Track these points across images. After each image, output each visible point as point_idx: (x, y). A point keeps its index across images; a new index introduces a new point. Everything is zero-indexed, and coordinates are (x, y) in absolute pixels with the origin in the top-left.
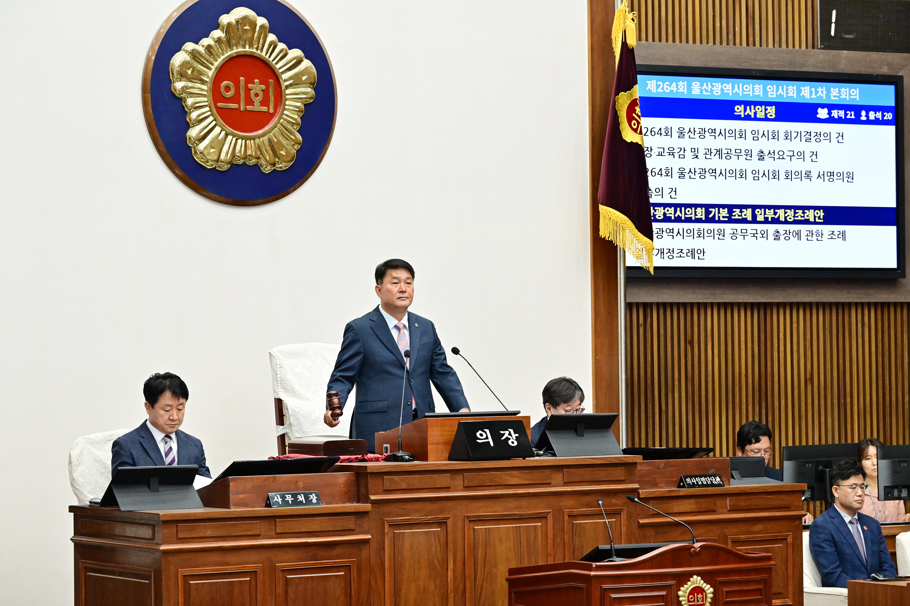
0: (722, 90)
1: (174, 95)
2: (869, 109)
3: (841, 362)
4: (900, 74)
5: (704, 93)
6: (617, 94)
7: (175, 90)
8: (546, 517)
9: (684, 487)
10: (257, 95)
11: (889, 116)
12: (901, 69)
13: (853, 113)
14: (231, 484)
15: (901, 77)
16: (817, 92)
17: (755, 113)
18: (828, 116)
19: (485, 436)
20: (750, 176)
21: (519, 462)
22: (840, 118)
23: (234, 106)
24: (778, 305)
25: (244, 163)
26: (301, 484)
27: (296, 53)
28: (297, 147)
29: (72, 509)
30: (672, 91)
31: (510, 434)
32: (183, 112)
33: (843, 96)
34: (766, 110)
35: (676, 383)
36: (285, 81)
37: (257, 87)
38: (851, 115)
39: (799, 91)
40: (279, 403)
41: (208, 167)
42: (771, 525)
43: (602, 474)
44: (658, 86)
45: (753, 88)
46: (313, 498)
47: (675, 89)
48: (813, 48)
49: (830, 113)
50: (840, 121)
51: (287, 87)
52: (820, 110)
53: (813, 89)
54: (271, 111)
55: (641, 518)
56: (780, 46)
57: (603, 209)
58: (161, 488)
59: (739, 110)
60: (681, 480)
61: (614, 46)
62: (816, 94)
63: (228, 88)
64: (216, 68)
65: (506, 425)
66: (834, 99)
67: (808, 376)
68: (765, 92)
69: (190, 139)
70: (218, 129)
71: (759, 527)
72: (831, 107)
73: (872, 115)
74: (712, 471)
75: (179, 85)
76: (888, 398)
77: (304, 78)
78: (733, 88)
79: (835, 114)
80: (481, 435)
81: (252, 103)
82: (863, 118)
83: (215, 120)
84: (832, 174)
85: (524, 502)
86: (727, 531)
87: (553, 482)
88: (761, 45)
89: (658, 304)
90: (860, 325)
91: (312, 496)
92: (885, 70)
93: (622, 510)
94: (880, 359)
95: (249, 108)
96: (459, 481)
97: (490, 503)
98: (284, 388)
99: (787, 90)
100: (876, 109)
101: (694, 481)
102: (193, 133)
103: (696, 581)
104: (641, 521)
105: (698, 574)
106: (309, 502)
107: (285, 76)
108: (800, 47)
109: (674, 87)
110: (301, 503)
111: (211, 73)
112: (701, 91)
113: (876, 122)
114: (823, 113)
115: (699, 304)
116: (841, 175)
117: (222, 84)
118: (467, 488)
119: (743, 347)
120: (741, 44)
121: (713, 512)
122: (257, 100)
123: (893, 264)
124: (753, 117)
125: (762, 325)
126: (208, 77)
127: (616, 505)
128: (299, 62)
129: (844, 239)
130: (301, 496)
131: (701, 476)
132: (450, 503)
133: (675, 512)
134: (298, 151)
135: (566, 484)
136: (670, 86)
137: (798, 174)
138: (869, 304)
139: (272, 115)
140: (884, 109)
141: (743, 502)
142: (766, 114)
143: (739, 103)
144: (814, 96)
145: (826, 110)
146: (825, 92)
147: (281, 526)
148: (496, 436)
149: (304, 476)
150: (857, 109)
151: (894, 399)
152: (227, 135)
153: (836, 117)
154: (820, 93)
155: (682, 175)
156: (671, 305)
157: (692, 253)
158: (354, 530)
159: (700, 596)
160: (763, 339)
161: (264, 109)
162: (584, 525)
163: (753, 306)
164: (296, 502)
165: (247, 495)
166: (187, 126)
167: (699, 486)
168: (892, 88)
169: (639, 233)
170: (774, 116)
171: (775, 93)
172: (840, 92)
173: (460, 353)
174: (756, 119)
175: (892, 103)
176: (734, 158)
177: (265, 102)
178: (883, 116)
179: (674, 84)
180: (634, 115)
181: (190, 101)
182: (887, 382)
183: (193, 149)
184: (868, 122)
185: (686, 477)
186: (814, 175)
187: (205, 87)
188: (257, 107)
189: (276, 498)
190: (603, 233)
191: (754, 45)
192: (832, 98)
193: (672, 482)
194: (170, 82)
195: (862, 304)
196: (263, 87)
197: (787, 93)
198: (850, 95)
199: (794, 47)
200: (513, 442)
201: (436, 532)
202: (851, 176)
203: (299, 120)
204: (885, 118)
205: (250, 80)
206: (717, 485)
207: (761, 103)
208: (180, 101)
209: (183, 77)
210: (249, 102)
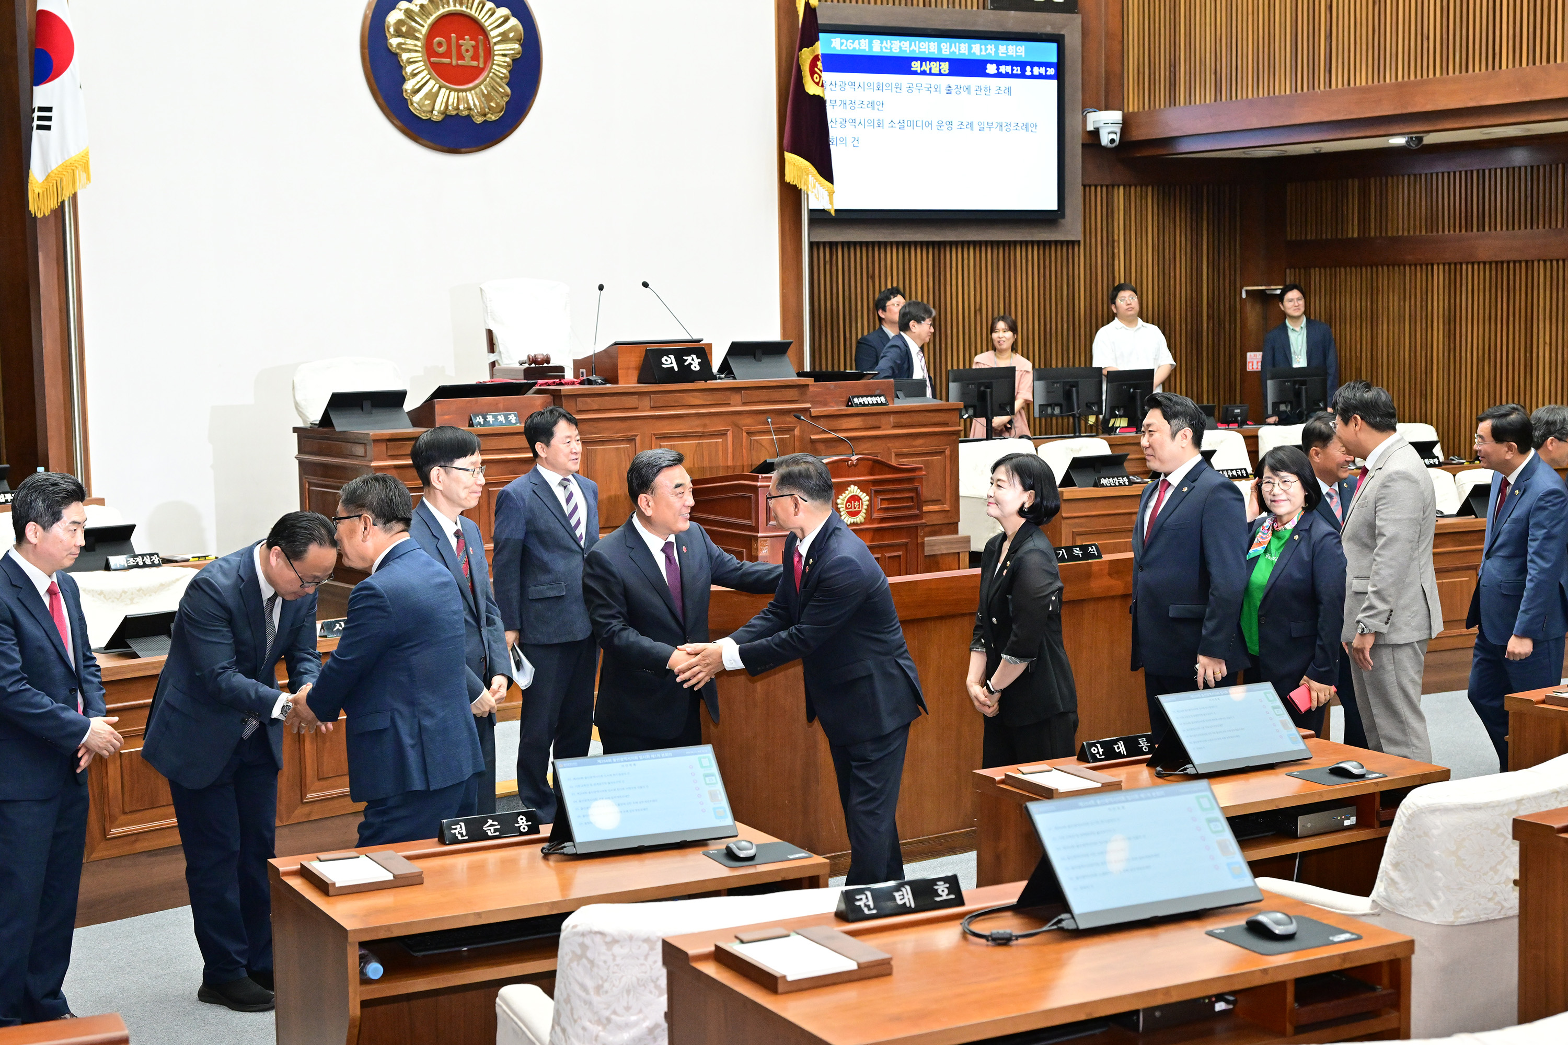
0: (900, 47)
1: (390, 51)
2: (1033, 64)
3: (1007, 294)
4: (1062, 33)
5: (884, 50)
6: (800, 50)
7: (391, 46)
8: (725, 434)
9: (852, 406)
10: (467, 51)
11: (1051, 71)
12: (1062, 28)
13: (1019, 68)
14: (436, 406)
15: (1063, 36)
16: (986, 50)
17: (930, 69)
18: (996, 72)
19: (669, 361)
21: (701, 385)
22: (1007, 73)
23: (447, 61)
24: (951, 244)
25: (457, 114)
26: (501, 406)
27: (504, 11)
28: (506, 99)
29: (295, 430)
30: (854, 48)
31: (693, 360)
32: (401, 68)
33: (1010, 53)
34: (940, 65)
36: (494, 37)
37: (467, 43)
38: (1017, 70)
39: (970, 48)
40: (490, 333)
41: (424, 118)
42: (928, 440)
43: (776, 395)
44: (842, 44)
45: (929, 46)
46: (513, 418)
47: (857, 47)
48: (984, 8)
49: (998, 69)
50: (1007, 75)
51: (495, 44)
52: (989, 66)
53: (983, 47)
54: (481, 66)
55: (814, 434)
56: (954, 7)
57: (789, 156)
58: (374, 411)
59: (916, 66)
60: (849, 400)
61: (797, 5)
62: (985, 51)
63: (440, 45)
64: (429, 25)
65: (689, 352)
66: (1002, 56)
67: (978, 307)
68: (940, 49)
69: (406, 91)
70: (432, 82)
71: (920, 441)
72: (999, 63)
73: (1036, 71)
74: (877, 392)
75: (394, 42)
76: (1048, 327)
77: (511, 35)
78: (910, 46)
79: (1003, 69)
80: (666, 360)
81: (463, 58)
82: (1028, 73)
83: (429, 74)
85: (707, 421)
86: (889, 445)
87: (732, 402)
88: (936, 6)
89: (843, 243)
90: (1024, 261)
91: (511, 416)
92: (1048, 30)
93: (795, 427)
94: (1042, 292)
95: (460, 62)
96: (646, 402)
97: (676, 421)
98: (494, 319)
99: (959, 47)
100: (1040, 65)
101: (861, 400)
102: (409, 86)
103: (854, 490)
104: (813, 437)
105: (855, 483)
106: (508, 422)
107: (493, 34)
108: (972, 8)
109: (856, 45)
110: (501, 423)
111: (424, 30)
112: (881, 48)
113: (1040, 77)
114: (991, 69)
115: (879, 243)
117: (435, 41)
118: (653, 408)
119: (919, 281)
120: (918, 5)
121: (878, 428)
122: (468, 56)
123: (1054, 206)
124: (928, 72)
125: (937, 260)
126: (421, 33)
127: (790, 423)
128: (506, 20)
130: (501, 416)
131: (867, 396)
132: (639, 422)
133: (844, 428)
134: (507, 103)
135: (744, 404)
136: (853, 43)
138: (1033, 242)
139: (482, 70)
140: (1047, 65)
141: (905, 419)
142: (940, 70)
143: (916, 59)
144: (983, 53)
145: (994, 66)
146: (994, 50)
148: (680, 361)
149: (503, 399)
150: (1023, 65)
151: (1054, 327)
152: (440, 88)
153: (1004, 72)
154: (989, 51)
156: (855, 243)
159: (857, 503)
160: (937, 273)
161: (475, 63)
162: (758, 441)
163: (928, 244)
164: (496, 422)
165: (451, 416)
166: (403, 80)
167: (867, 405)
168: (1054, 46)
169: (821, 178)
170: (947, 72)
171: (948, 50)
172: (1007, 49)
173: (649, 286)
174: (931, 74)
175: (1055, 60)
177: (475, 57)
178: (1046, 71)
179: (857, 42)
180: (816, 69)
181: (405, 56)
182: (1048, 312)
183: (409, 101)
184: (1033, 77)
185: (853, 397)
187: (419, 44)
188: (468, 62)
189: (478, 418)
190: (789, 178)
191: (930, 6)
192: (1000, 55)
193: (842, 401)
194: (386, 39)
195: (1027, 243)
196: (473, 43)
197: (959, 50)
198: (1016, 52)
199: (966, 7)
200: (696, 367)
201: (625, 448)
203: (508, 74)
204: (1048, 73)
205: (460, 37)
206: (882, 404)
207: (935, 60)
208: (396, 56)
209: (399, 34)
210: (461, 57)
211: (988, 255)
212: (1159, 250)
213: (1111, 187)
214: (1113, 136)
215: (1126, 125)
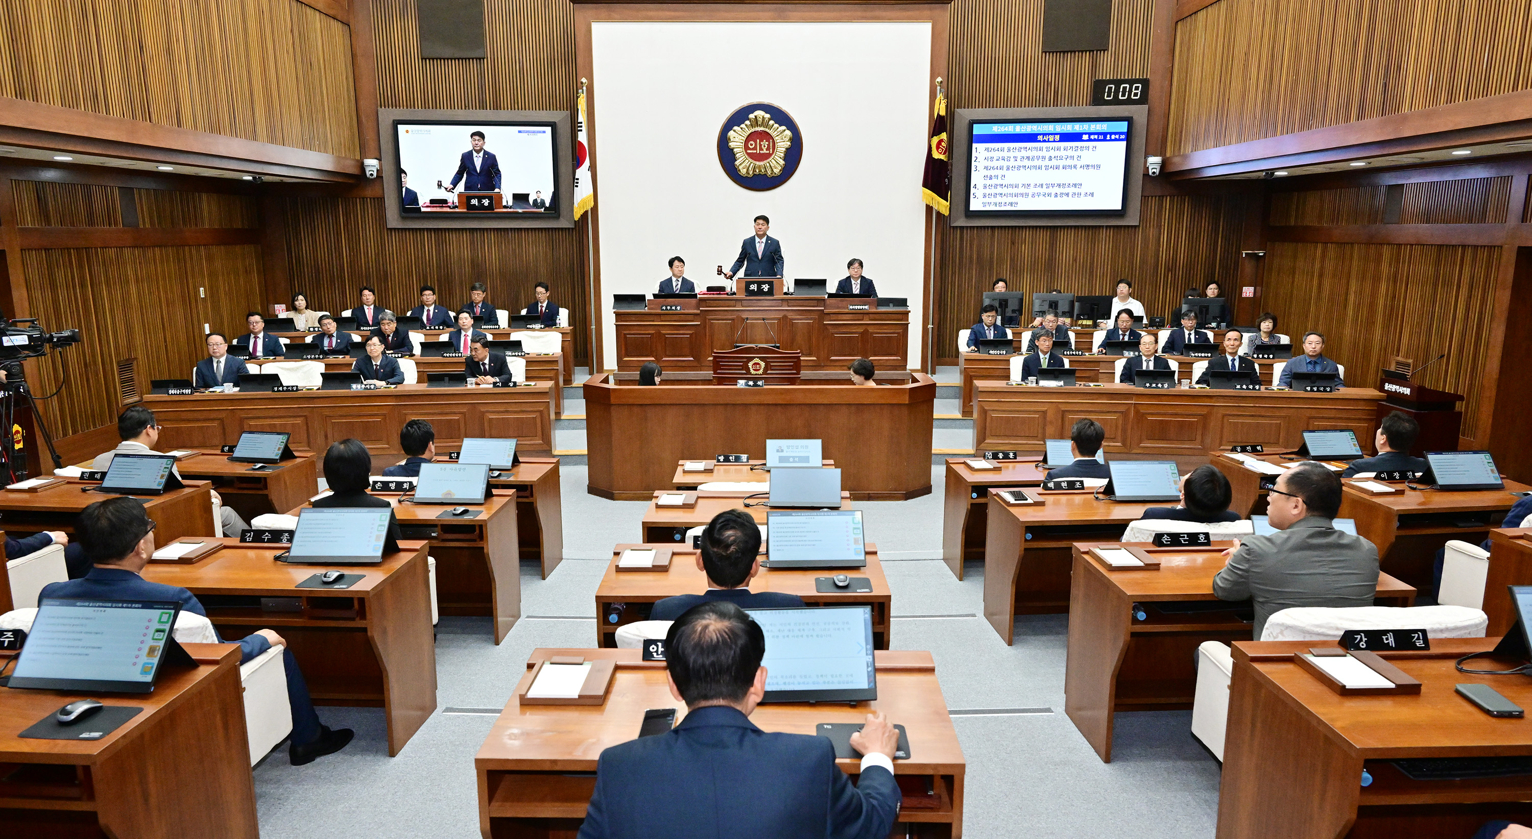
0: (1032, 129)
1: (729, 148)
2: (1111, 134)
5: (1022, 131)
7: (730, 146)
10: (764, 146)
11: (1123, 137)
12: (1133, 113)
15: (1133, 117)
16: (1083, 127)
17: (1049, 139)
19: (754, 287)
20: (1044, 168)
23: (755, 151)
24: (1061, 227)
25: (759, 174)
27: (784, 128)
28: (784, 167)
31: (766, 286)
32: (733, 155)
33: (1097, 128)
34: (1054, 137)
36: (778, 140)
37: (764, 143)
38: (1101, 137)
39: (1073, 127)
41: (745, 176)
45: (1049, 127)
46: (678, 308)
48: (1084, 106)
49: (1089, 137)
50: (1095, 140)
51: (778, 143)
52: (1084, 136)
53: (1080, 126)
54: (771, 152)
56: (1071, 105)
58: (632, 302)
59: (1040, 137)
60: (847, 307)
63: (751, 145)
64: (747, 137)
68: (1055, 128)
69: (736, 165)
70: (747, 161)
72: (1090, 134)
73: (1113, 137)
77: (787, 138)
78: (1037, 128)
79: (1092, 137)
82: (1108, 138)
83: (746, 157)
84: (1088, 166)
85: (769, 313)
87: (783, 305)
88: (1059, 106)
90: (1104, 236)
92: (1124, 114)
93: (816, 318)
95: (761, 152)
96: (740, 304)
97: (752, 313)
100: (1115, 133)
101: (854, 307)
102: (737, 163)
104: (825, 323)
106: (676, 309)
109: (1006, 129)
110: (673, 309)
113: (1116, 140)
114: (1085, 137)
116: (1093, 166)
117: (749, 143)
118: (742, 307)
120: (1048, 106)
121: (861, 320)
122: (764, 149)
123: (1119, 207)
124: (1047, 140)
125: (1051, 235)
126: (743, 140)
127: (813, 316)
128: (785, 132)
129: (1093, 196)
132: (735, 312)
135: (789, 306)
137: (1070, 167)
138: (1110, 226)
139: (771, 154)
140: (1120, 133)
141: (877, 317)
142: (1054, 139)
143: (1040, 134)
144: (1081, 129)
145: (1087, 136)
146: (1087, 127)
147: (663, 318)
150: (1105, 134)
152: (752, 163)
154: (1085, 127)
155: (1008, 169)
157: (1011, 204)
158: (693, 321)
160: (1052, 243)
161: (768, 152)
162: (797, 323)
163: (1046, 227)
164: (671, 309)
166: (735, 160)
167: (857, 309)
168: (1126, 123)
169: (940, 199)
170: (1059, 140)
171: (1060, 129)
172: (1096, 126)
174: (1049, 141)
175: (1126, 130)
176: (1036, 160)
177: (768, 149)
178: (1120, 137)
181: (736, 150)
183: (738, 169)
184: (1111, 140)
186: (1078, 166)
187: (742, 145)
188: (765, 151)
189: (663, 307)
192: (1091, 129)
194: (728, 143)
195: (1106, 226)
196: (767, 143)
197: (1067, 128)
198: (1101, 127)
200: (766, 289)
201: (730, 323)
202: (1099, 167)
203: (785, 155)
205: (761, 141)
207: (1052, 134)
208: (732, 150)
209: (733, 140)
210: (761, 149)
211: (1082, 234)
212: (1190, 232)
213: (1161, 197)
214: (1155, 170)
215: (1163, 165)
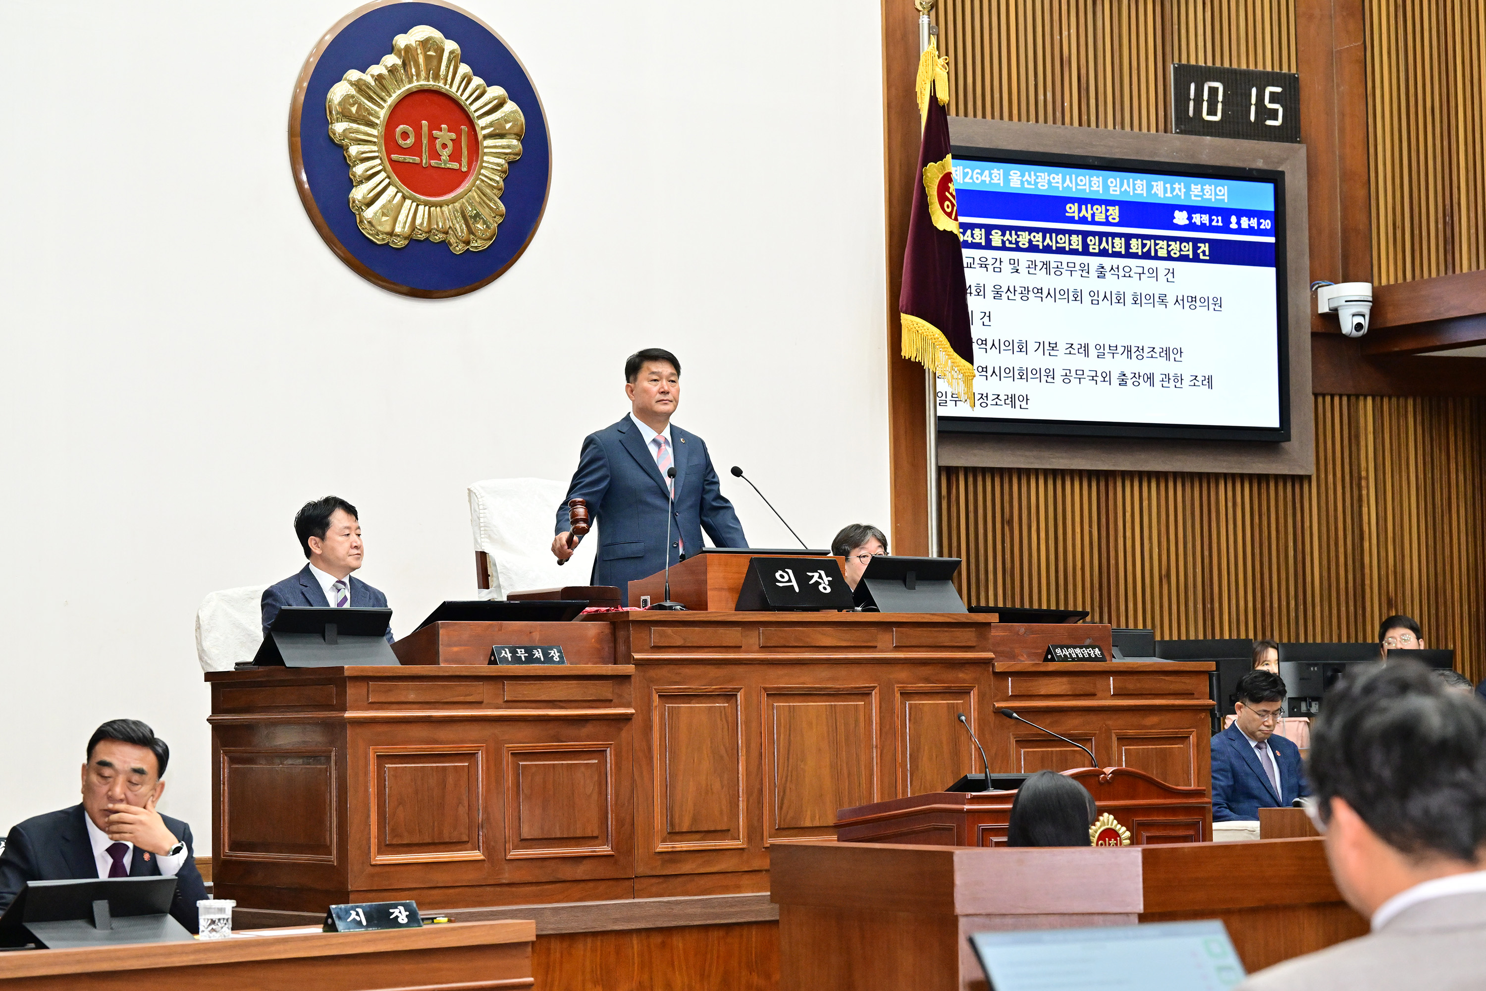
0: (1049, 182)
1: (332, 141)
2: (1240, 213)
3: (1206, 553)
4: (1280, 169)
5: (1026, 186)
6: (925, 164)
7: (334, 134)
8: (869, 694)
9: (1053, 660)
10: (444, 146)
11: (1267, 224)
12: (1280, 162)
13: (1220, 218)
14: (441, 632)
15: (1283, 173)
16: (1173, 190)
17: (1093, 215)
18: (1187, 222)
19: (786, 578)
20: (1087, 299)
21: (833, 615)
22: (1203, 225)
23: (414, 159)
24: (1124, 475)
25: (427, 239)
26: (536, 636)
27: (496, 91)
28: (500, 220)
29: (209, 677)
30: (983, 182)
31: (820, 577)
32: (345, 165)
33: (1207, 196)
34: (1107, 211)
35: (991, 576)
36: (483, 128)
37: (444, 135)
38: (1218, 221)
39: (1150, 187)
40: (482, 557)
41: (378, 243)
42: (1166, 717)
43: (944, 637)
44: (965, 175)
45: (1090, 181)
46: (555, 654)
47: (988, 179)
48: (1166, 131)
49: (1190, 218)
50: (1203, 228)
51: (486, 137)
52: (1177, 213)
53: (1168, 186)
54: (464, 169)
55: (997, 701)
56: (1123, 127)
57: (907, 319)
58: (341, 640)
59: (1072, 210)
60: (1049, 651)
61: (919, 101)
62: (1172, 192)
63: (405, 135)
64: (390, 106)
65: (815, 566)
66: (1195, 200)
67: (1164, 572)
68: (1106, 187)
69: (354, 202)
70: (392, 190)
71: (1153, 719)
72: (1191, 210)
73: (1245, 223)
74: (1088, 642)
75: (339, 127)
76: (1268, 604)
77: (508, 126)
78: (1064, 181)
79: (1197, 219)
80: (782, 576)
81: (438, 156)
82: (1234, 226)
83: (388, 177)
84: (1194, 299)
85: (842, 671)
86: (1110, 723)
87: (879, 645)
88: (1097, 126)
89: (966, 470)
90: (1230, 504)
91: (553, 652)
92: (1260, 164)
93: (972, 688)
94: (1257, 551)
95: (433, 163)
96: (753, 638)
97: (797, 670)
99: (1134, 185)
100: (1250, 214)
101: (1066, 652)
102: (358, 193)
104: (997, 705)
106: (548, 659)
107: (482, 122)
108: (1149, 130)
109: (986, 177)
110: (538, 660)
111: (383, 114)
112: (1022, 183)
113: (1250, 231)
115: (1020, 471)
116: (1205, 301)
117: (398, 130)
118: (764, 648)
119: (1078, 530)
120: (1072, 124)
121: (1091, 695)
122: (445, 154)
123: (1274, 422)
124: (1090, 219)
125: (1103, 500)
126: (378, 118)
127: (964, 681)
128: (500, 105)
129: (1210, 386)
130: (538, 651)
131: (1075, 647)
132: (740, 670)
133: (1042, 693)
134: (499, 225)
135: (898, 648)
136: (981, 174)
137: (1150, 297)
138: (1242, 476)
139: (465, 175)
140: (1260, 215)
141: (1131, 684)
142: (1107, 217)
143: (1072, 200)
144: (1169, 195)
145: (1185, 214)
146: (1183, 190)
147: (510, 691)
148: (802, 579)
149: (541, 625)
150: (1225, 213)
151: (1276, 605)
152: (404, 198)
153: (1198, 223)
154: (1177, 191)
155: (998, 295)
156: (984, 470)
157: (1012, 400)
158: (611, 701)
160: (1103, 520)
161: (455, 166)
162: (921, 707)
163: (1091, 475)
164: (530, 659)
165: (463, 648)
166: (350, 185)
167: (1073, 660)
168: (1270, 187)
169: (956, 354)
170: (1117, 220)
171: (1118, 189)
172: (1203, 190)
173: (743, 474)
175: (1271, 208)
176: (1066, 274)
177: (455, 156)
178: (1259, 224)
179: (987, 172)
180: (947, 194)
181: (354, 150)
182: (1267, 582)
183: (358, 216)
184: (1240, 231)
185: (1055, 647)
186: (1171, 300)
187: (374, 132)
188: (445, 160)
189: (504, 652)
190: (908, 351)
191: (1089, 125)
192: (1193, 198)
193: (1036, 654)
194: (327, 123)
195: (1233, 476)
196: (453, 136)
197: (1134, 189)
198: (1216, 194)
199: (1140, 129)
200: (825, 587)
201: (722, 708)
202: (1218, 303)
203: (502, 183)
204: (1262, 227)
205: (435, 126)
206: (1096, 659)
207: (1100, 202)
208: (341, 149)
209: (346, 116)
210: (434, 154)
211: (1177, 493)
212: (1427, 492)
213: (1354, 397)
214: (1360, 320)
215: (1378, 303)
